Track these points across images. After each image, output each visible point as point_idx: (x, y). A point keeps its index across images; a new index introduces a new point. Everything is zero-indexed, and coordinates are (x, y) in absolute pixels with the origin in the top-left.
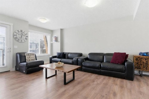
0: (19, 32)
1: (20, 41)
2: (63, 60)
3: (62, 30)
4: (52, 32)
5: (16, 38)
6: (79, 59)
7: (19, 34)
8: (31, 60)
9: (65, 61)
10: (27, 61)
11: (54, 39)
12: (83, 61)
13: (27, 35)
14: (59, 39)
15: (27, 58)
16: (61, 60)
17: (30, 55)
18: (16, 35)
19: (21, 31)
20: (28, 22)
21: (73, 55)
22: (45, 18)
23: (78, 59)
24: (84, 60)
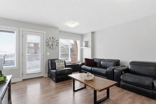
0: (50, 39)
1: (52, 48)
2: (93, 69)
3: (93, 33)
4: (82, 36)
5: (48, 45)
6: (116, 70)
7: (50, 41)
8: (60, 67)
9: (97, 71)
10: (57, 68)
11: (84, 44)
12: (122, 74)
13: (57, 42)
14: (90, 44)
15: (57, 66)
16: (92, 69)
17: (59, 62)
18: (48, 42)
19: (53, 38)
20: (58, 28)
21: (107, 63)
22: (74, 22)
23: (113, 70)
24: (123, 72)
